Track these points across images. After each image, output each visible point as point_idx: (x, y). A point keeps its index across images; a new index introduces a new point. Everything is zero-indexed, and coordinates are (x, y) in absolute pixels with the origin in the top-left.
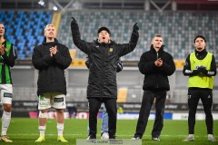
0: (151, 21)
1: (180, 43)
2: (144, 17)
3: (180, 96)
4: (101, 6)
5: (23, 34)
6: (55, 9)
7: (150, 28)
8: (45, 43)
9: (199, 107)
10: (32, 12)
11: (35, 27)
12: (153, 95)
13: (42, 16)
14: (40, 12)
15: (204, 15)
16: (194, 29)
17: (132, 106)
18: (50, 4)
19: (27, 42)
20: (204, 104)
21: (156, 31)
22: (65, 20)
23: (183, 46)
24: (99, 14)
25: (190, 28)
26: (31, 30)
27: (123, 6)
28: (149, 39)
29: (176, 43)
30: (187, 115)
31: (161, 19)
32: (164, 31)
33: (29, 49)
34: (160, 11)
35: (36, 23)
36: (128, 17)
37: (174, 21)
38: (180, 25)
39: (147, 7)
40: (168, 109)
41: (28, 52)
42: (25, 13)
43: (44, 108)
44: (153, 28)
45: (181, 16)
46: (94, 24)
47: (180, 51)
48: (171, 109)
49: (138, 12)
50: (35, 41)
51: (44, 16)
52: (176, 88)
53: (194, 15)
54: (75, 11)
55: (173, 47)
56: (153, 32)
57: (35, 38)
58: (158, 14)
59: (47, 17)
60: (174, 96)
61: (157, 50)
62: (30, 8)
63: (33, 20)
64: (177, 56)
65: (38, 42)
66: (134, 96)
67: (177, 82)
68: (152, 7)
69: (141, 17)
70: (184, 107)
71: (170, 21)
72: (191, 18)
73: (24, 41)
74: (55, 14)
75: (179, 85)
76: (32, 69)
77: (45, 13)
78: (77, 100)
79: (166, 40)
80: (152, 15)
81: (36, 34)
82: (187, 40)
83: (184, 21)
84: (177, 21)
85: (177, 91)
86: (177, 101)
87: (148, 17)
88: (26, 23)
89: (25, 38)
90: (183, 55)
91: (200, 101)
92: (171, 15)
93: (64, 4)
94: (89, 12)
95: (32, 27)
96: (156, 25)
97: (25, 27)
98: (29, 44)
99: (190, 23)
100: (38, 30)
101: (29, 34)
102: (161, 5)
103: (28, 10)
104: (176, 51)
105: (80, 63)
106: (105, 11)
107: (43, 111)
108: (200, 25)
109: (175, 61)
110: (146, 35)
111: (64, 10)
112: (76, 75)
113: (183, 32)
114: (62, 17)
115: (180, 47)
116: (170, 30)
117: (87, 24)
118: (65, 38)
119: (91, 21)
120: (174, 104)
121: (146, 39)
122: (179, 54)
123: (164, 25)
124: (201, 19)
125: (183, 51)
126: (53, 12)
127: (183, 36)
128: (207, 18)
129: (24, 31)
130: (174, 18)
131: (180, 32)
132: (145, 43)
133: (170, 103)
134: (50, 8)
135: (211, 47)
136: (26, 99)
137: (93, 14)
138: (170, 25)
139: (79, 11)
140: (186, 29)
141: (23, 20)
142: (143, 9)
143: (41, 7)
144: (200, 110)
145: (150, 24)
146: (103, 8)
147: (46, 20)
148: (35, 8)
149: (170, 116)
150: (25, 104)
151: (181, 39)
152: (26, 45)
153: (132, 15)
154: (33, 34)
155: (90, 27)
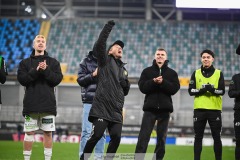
0: (152, 32)
1: (185, 58)
2: (145, 28)
3: (185, 118)
4: (96, 14)
5: (7, 45)
6: (44, 16)
7: (151, 40)
8: (33, 56)
9: (206, 131)
10: (17, 20)
11: (20, 37)
12: (154, 117)
13: (29, 25)
14: (27, 20)
15: (213, 26)
16: (201, 41)
17: (130, 129)
18: (38, 12)
19: (12, 54)
20: (212, 128)
21: (159, 44)
22: (55, 30)
23: (189, 61)
24: (94, 23)
25: (197, 41)
26: (16, 41)
27: (121, 15)
28: (151, 52)
29: (181, 58)
30: (193, 140)
31: (164, 29)
32: (167, 44)
33: (13, 62)
34: (164, 20)
35: (22, 33)
36: (127, 27)
37: (179, 33)
38: (186, 37)
39: (149, 16)
40: (171, 133)
41: (12, 66)
42: (10, 21)
43: (30, 130)
44: (155, 40)
45: (187, 26)
46: (88, 34)
47: (185, 67)
48: (174, 133)
49: (138, 22)
50: (20, 53)
51: (31, 25)
52: (181, 109)
53: (202, 26)
54: (67, 20)
55: (177, 62)
56: (155, 44)
57: (21, 50)
58: (161, 25)
59: (35, 26)
60: (178, 118)
61: (160, 66)
62: (16, 15)
63: (18, 29)
64: (182, 72)
65: (23, 54)
66: (132, 118)
67: (181, 102)
68: (154, 17)
69: (142, 27)
70: (189, 131)
71: (175, 32)
72: (198, 29)
73: (8, 53)
74: (43, 23)
75: (184, 106)
76: (16, 85)
77: (32, 21)
78: (67, 121)
79: (169, 54)
80: (154, 25)
81: (22, 45)
82: (193, 54)
83: (191, 32)
84: (182, 32)
85: (182, 113)
86: (182, 124)
87: (149, 28)
88: (11, 33)
89: (10, 49)
90: (189, 71)
91: (208, 125)
92: (176, 25)
93: (54, 12)
94: (82, 20)
95: (17, 37)
96: (159, 37)
97: (9, 37)
98: (14, 57)
99: (198, 35)
100: (25, 41)
101: (13, 46)
102: (164, 14)
103: (12, 18)
104: (181, 67)
105: (72, 79)
106: (100, 20)
107: (29, 134)
108: (208, 37)
109: (180, 78)
110: (147, 48)
111: (54, 18)
112: (67, 92)
113: (189, 45)
114: (52, 26)
115: (185, 62)
116: (174, 42)
117: (80, 35)
118: (54, 51)
119: (85, 31)
120: (178, 127)
121: (147, 53)
122: (185, 70)
123: (167, 36)
124: (209, 30)
125: (189, 67)
126: (41, 20)
127: (190, 50)
128: (217, 30)
129: (8, 42)
130: (179, 29)
131: (185, 45)
132: (146, 57)
133: (173, 126)
134: (38, 16)
135: (221, 63)
136: (9, 120)
137: (86, 23)
138: (174, 36)
139: (71, 20)
140: (193, 42)
141: (7, 29)
142: (144, 18)
143: (28, 14)
144: (208, 134)
145: (152, 36)
146: (99, 17)
147: (33, 29)
148: (21, 16)
149: (173, 141)
150: (8, 125)
151: (186, 53)
152: (10, 58)
153: (131, 25)
154: (18, 45)
155: (83, 38)
